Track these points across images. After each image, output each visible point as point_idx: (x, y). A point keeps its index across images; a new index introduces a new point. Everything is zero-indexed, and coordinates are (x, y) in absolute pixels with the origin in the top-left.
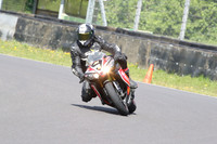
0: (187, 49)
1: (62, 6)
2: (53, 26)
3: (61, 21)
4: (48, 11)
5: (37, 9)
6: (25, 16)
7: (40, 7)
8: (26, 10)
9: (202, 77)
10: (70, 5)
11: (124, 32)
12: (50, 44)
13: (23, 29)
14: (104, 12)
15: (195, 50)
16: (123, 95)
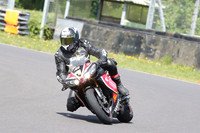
1: (124, 13)
2: (116, 32)
3: (123, 27)
4: (111, 17)
5: (101, 16)
6: (91, 22)
7: (104, 14)
8: (91, 16)
10: (131, 12)
11: (181, 37)
12: (113, 48)
13: (88, 34)
14: (163, 19)
16: (106, 102)
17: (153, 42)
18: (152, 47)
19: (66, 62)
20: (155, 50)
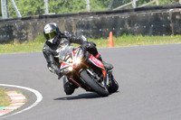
0: (106, 16)
9: (125, 35)
15: (113, 16)
16: (99, 78)
17: (23, 27)
18: (24, 31)
19: (54, 54)
20: (27, 34)
